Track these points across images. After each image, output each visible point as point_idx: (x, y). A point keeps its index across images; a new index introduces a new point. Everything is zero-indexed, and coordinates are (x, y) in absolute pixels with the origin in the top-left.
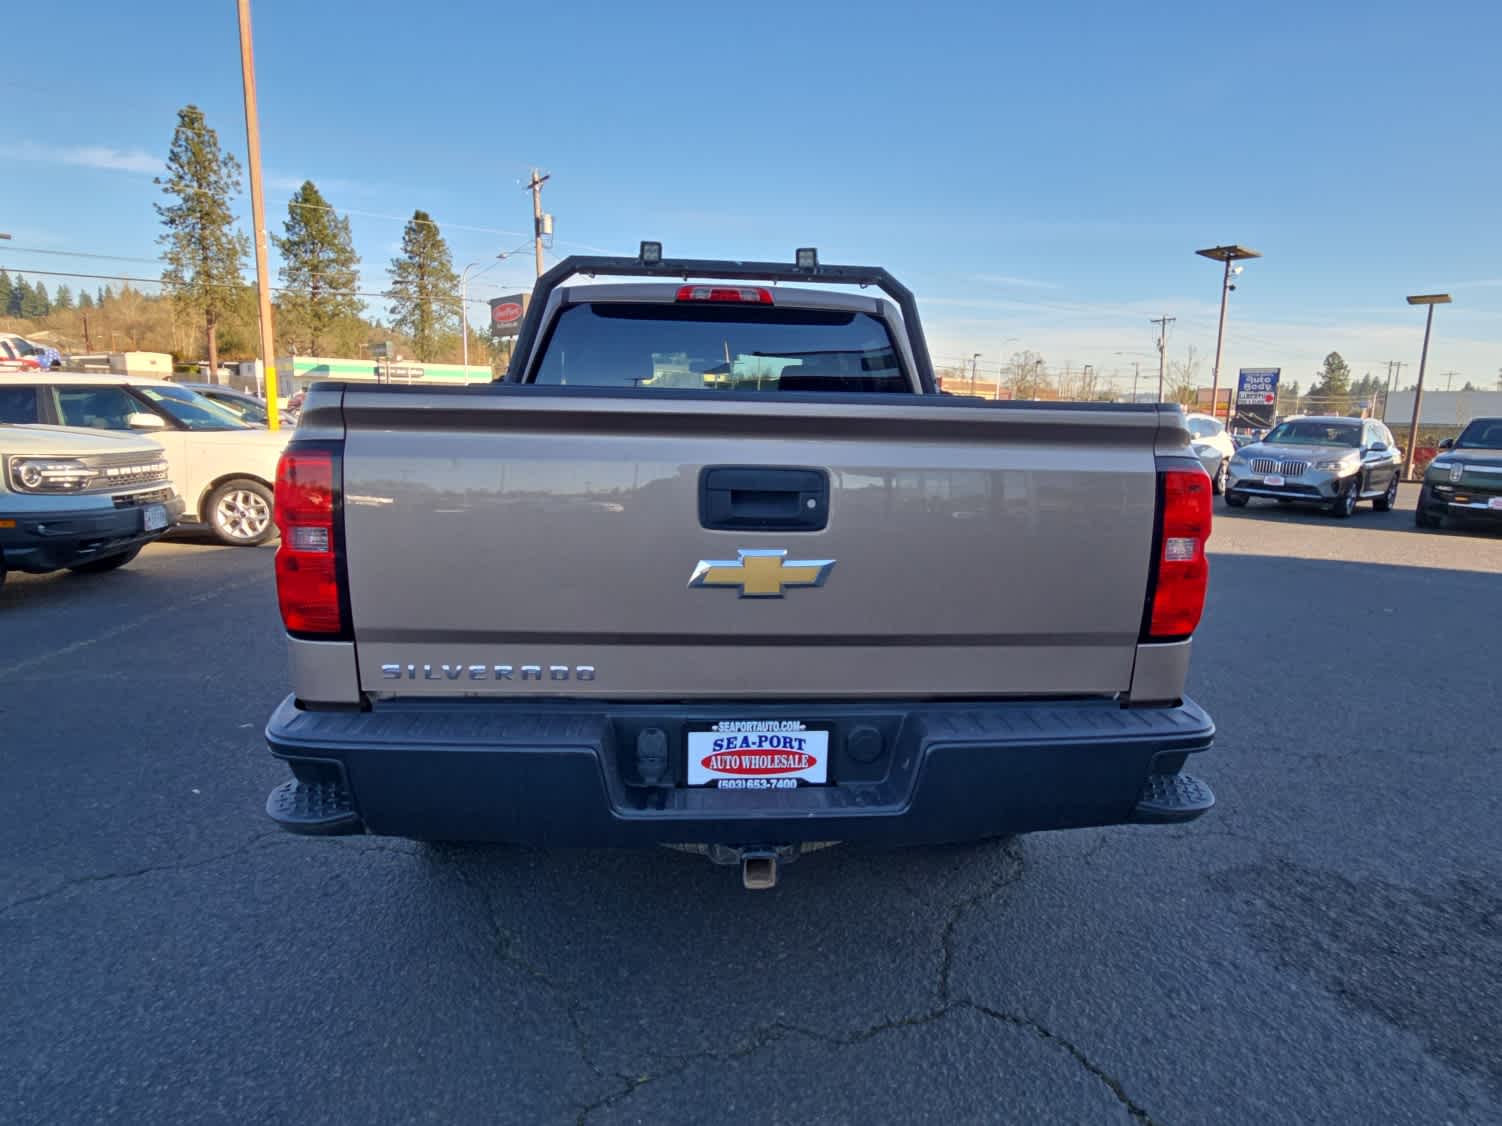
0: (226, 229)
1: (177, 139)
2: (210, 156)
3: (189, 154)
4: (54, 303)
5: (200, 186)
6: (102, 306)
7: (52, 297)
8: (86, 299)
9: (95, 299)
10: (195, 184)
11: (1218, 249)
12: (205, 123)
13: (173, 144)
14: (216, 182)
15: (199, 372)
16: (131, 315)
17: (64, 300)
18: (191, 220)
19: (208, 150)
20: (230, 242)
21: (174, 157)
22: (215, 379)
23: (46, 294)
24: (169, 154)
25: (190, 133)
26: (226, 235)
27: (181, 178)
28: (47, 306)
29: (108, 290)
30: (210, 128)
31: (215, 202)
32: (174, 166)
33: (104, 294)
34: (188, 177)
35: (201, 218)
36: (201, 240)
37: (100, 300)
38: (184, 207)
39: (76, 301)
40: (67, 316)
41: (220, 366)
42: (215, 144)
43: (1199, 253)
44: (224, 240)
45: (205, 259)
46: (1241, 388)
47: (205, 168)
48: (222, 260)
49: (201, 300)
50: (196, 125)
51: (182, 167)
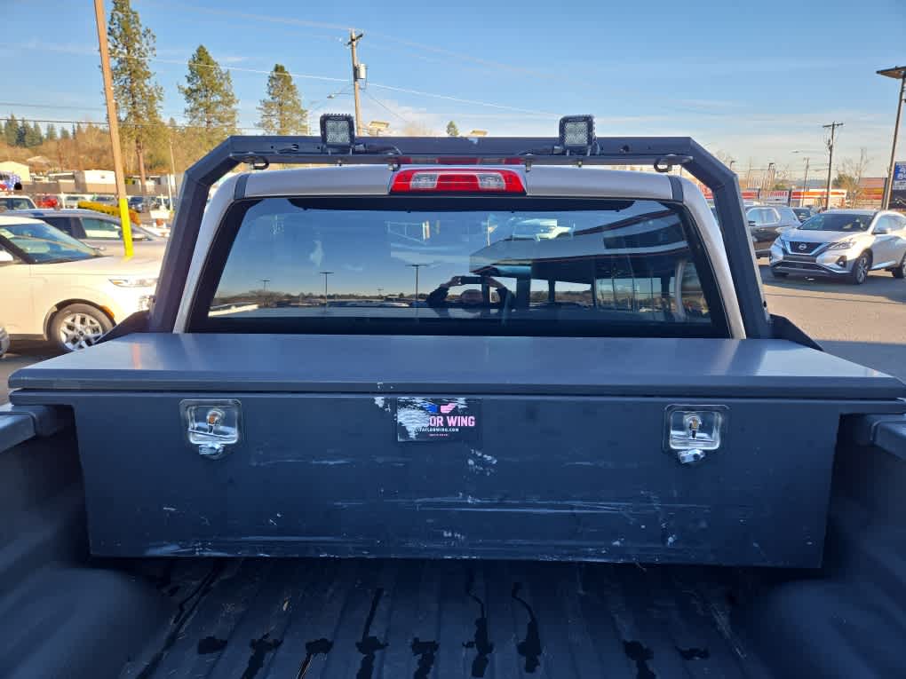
0: (147, 81)
1: (112, 19)
2: (135, 31)
3: (121, 29)
4: (45, 136)
5: (129, 52)
6: (75, 138)
7: (44, 132)
8: (65, 133)
9: (70, 132)
10: (125, 51)
11: (897, 69)
12: (131, 6)
13: (110, 23)
14: (139, 49)
15: (134, 182)
16: (92, 142)
17: (51, 136)
18: (124, 77)
19: (133, 26)
20: (149, 91)
21: (111, 32)
22: (144, 187)
23: (40, 130)
24: (107, 31)
25: (120, 15)
26: (146, 86)
27: (116, 46)
28: (41, 138)
29: (79, 127)
30: (133, 10)
31: (138, 63)
32: (111, 38)
33: (76, 129)
34: (120, 46)
35: (130, 74)
36: (130, 91)
37: (74, 133)
38: (119, 68)
39: (59, 135)
40: (52, 146)
41: (147, 179)
42: (138, 22)
43: (878, 72)
44: (146, 90)
45: (134, 103)
46: (895, 178)
47: (132, 39)
48: (144, 104)
49: (133, 133)
50: (125, 9)
51: (116, 39)
